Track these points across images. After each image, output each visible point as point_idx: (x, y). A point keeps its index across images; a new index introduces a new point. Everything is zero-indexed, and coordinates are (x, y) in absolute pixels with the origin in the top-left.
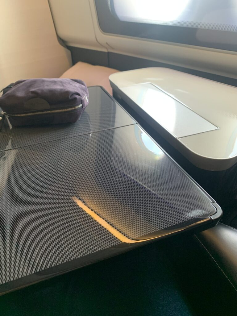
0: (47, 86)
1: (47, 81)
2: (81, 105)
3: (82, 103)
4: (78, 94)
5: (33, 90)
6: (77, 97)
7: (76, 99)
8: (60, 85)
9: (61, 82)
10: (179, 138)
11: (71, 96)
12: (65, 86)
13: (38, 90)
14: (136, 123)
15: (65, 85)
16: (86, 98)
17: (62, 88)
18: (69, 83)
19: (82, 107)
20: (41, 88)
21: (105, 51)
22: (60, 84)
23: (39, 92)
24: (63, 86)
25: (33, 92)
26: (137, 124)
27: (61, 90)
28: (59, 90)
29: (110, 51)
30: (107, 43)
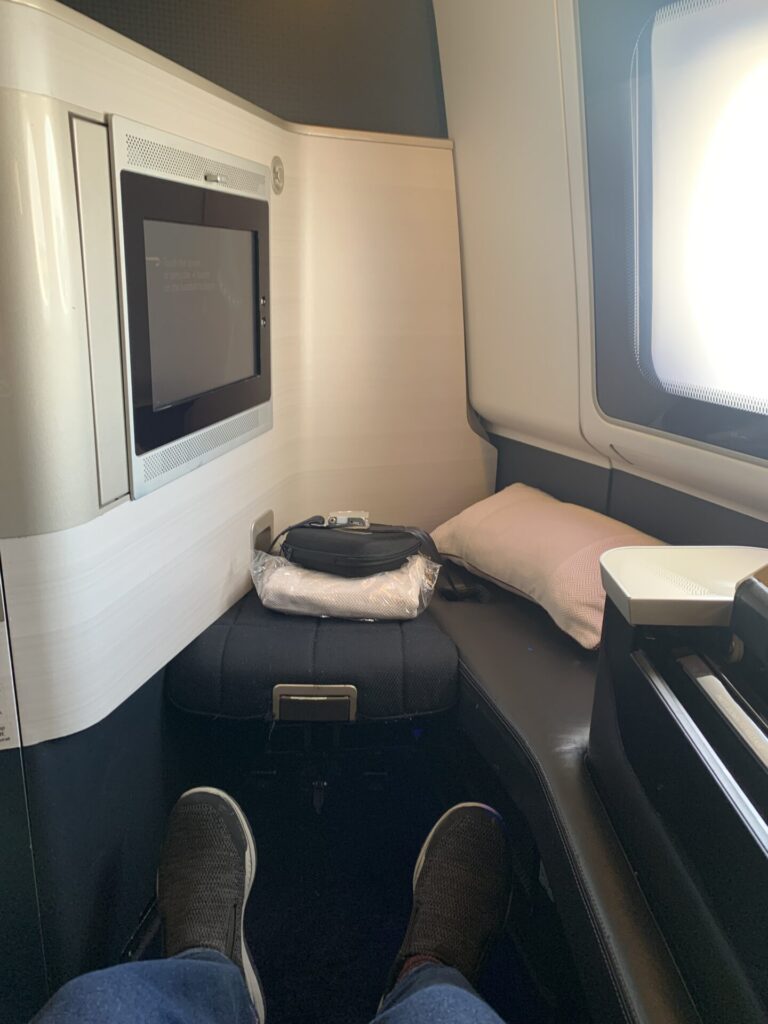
21: (605, 464)
29: (617, 466)
30: (611, 446)
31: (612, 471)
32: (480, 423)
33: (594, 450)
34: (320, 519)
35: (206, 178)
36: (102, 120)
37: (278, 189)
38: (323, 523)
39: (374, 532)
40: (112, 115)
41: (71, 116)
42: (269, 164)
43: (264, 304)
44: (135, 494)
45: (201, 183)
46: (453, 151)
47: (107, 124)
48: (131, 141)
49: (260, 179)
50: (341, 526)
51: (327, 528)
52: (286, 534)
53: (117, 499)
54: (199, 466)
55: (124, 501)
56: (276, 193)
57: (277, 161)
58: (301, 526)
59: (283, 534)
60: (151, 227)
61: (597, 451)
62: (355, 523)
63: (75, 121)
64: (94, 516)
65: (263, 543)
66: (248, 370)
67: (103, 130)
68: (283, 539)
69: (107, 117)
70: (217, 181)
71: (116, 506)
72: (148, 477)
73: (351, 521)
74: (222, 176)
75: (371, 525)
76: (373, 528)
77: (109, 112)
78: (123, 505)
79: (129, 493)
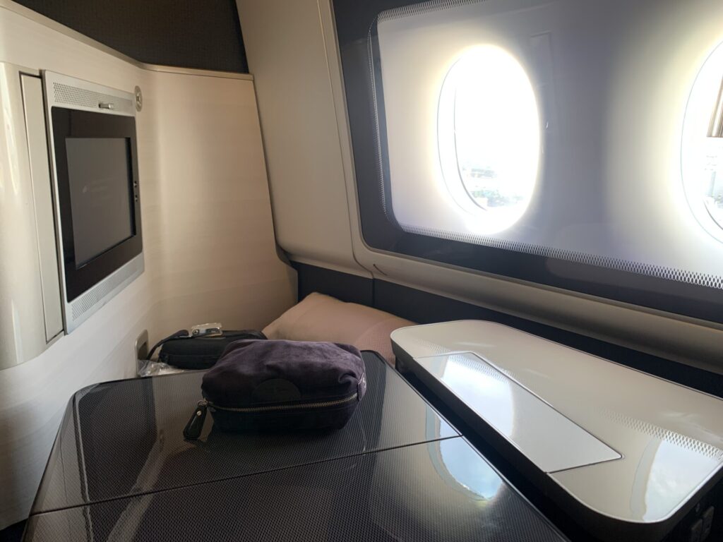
0: (297, 356)
1: (295, 347)
2: (356, 395)
3: (357, 392)
4: (353, 375)
5: (270, 362)
6: (352, 379)
7: (349, 383)
8: (319, 356)
9: (320, 349)
10: (551, 473)
11: (341, 378)
12: (329, 359)
13: (281, 363)
14: (458, 435)
15: (328, 356)
16: (364, 381)
17: (324, 361)
18: (335, 352)
19: (358, 397)
20: (286, 360)
21: (369, 276)
22: (319, 353)
23: (283, 366)
24: (326, 357)
25: (269, 367)
26: (460, 436)
27: (323, 365)
28: (319, 366)
29: (377, 277)
30: (374, 265)
31: (374, 280)
32: (285, 254)
33: (363, 268)
34: (185, 332)
35: (100, 106)
36: (38, 74)
37: (139, 108)
38: (188, 334)
39: (227, 337)
40: (45, 71)
41: (21, 73)
42: (133, 92)
43: (136, 186)
44: (68, 331)
45: (96, 110)
46: (254, 81)
47: (41, 76)
48: (57, 87)
49: (130, 102)
50: (203, 335)
51: (192, 338)
52: (161, 346)
53: (56, 336)
54: (104, 305)
55: (61, 336)
56: (138, 111)
57: (137, 89)
58: (172, 339)
59: (158, 345)
60: (70, 142)
61: (365, 268)
62: (212, 332)
63: (22, 77)
64: (44, 349)
65: (144, 354)
66: (128, 233)
67: (39, 80)
68: (159, 350)
69: (41, 72)
70: (108, 108)
71: (57, 340)
72: (75, 317)
73: (209, 331)
74: (111, 104)
75: (224, 332)
76: (226, 334)
77: (43, 68)
78: (60, 339)
79: (63, 330)
